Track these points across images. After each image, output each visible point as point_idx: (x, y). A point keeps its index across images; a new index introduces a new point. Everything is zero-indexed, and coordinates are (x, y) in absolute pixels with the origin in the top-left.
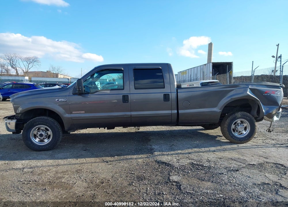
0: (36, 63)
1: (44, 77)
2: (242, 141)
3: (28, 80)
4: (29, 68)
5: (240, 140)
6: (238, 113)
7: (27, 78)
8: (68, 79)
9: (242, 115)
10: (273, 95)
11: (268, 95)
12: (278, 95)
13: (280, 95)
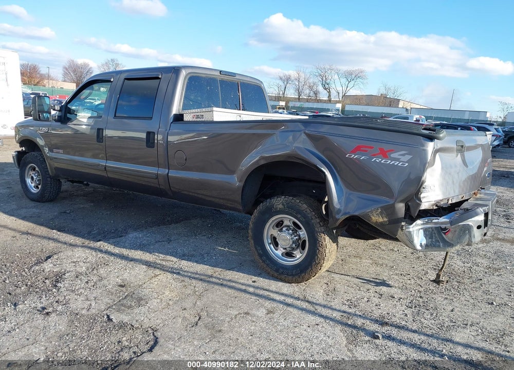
0: (360, 80)
1: (369, 105)
2: (282, 273)
3: (341, 109)
4: (348, 89)
5: (277, 271)
6: (279, 199)
7: (339, 106)
8: (407, 110)
9: (286, 206)
10: (382, 160)
11: (361, 157)
12: (401, 163)
13: (407, 164)
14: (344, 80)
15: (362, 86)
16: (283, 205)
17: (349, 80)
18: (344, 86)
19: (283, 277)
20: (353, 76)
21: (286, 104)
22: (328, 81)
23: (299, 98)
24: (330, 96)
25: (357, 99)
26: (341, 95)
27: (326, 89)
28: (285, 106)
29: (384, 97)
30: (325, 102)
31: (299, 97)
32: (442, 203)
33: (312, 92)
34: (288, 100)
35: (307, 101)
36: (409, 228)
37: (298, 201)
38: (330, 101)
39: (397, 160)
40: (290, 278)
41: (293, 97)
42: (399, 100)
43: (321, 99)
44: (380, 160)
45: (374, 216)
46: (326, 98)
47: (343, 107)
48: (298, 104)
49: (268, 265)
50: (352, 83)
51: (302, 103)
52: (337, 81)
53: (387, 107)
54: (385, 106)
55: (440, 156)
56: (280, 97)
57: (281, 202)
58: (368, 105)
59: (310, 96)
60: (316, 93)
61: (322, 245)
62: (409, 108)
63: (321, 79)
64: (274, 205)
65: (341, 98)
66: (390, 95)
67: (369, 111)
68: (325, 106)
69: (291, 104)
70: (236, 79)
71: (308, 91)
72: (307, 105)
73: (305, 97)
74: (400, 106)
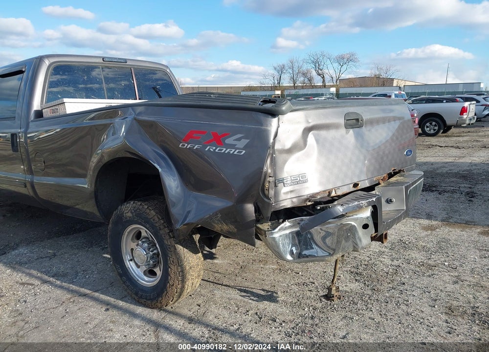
0: (353, 63)
3: (335, 92)
4: (341, 73)
7: (333, 90)
8: (400, 88)
9: (134, 214)
10: (216, 149)
11: (194, 147)
12: (237, 151)
13: (244, 152)
14: (336, 65)
15: (354, 69)
16: (131, 212)
17: (342, 64)
18: (336, 70)
19: (143, 301)
20: (345, 60)
21: (282, 92)
22: (321, 67)
23: (294, 86)
24: (324, 81)
25: (350, 82)
26: (335, 79)
27: (319, 75)
28: (281, 95)
29: (378, 77)
30: (320, 87)
31: (294, 84)
32: (319, 197)
33: (306, 80)
34: (283, 89)
35: (302, 87)
36: (272, 234)
37: (146, 207)
38: (324, 86)
39: (232, 146)
40: (149, 302)
41: (289, 85)
42: (393, 80)
43: (316, 84)
44: (214, 148)
45: (216, 224)
46: (320, 84)
47: (337, 91)
48: (293, 92)
49: (128, 286)
50: (345, 66)
51: (297, 90)
52: (330, 66)
53: (381, 86)
54: (378, 86)
55: (314, 135)
56: (276, 86)
57: (129, 209)
58: (361, 86)
59: (305, 83)
60: (310, 80)
61: (173, 261)
62: (402, 86)
63: (314, 66)
64: (123, 213)
65: (335, 82)
66: (384, 76)
67: (362, 92)
68: (320, 91)
69: (286, 93)
70: (128, 65)
71: (302, 79)
72: (302, 92)
73: (300, 85)
74: (395, 84)
